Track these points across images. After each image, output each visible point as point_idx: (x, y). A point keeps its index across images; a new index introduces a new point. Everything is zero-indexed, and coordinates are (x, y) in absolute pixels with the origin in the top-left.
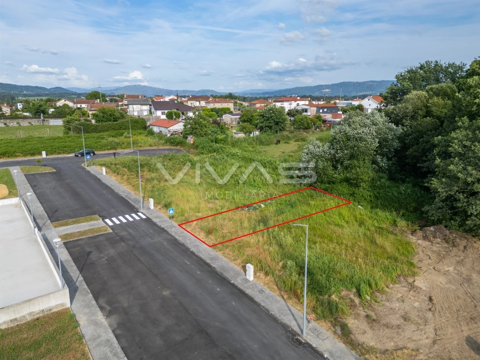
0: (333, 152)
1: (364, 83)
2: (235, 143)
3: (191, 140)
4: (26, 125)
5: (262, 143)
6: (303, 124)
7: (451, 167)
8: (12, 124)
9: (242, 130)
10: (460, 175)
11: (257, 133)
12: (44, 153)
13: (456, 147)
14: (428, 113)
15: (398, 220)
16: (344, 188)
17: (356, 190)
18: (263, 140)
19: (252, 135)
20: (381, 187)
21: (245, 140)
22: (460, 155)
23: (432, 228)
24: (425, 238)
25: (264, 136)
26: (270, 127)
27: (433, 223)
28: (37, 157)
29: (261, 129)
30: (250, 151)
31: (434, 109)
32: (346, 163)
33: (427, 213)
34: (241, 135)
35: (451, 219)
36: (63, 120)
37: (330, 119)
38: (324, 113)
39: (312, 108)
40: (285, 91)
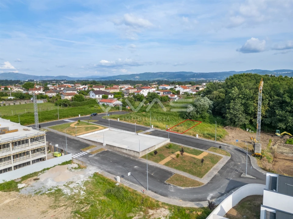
0: (196, 109)
1: (157, 73)
3: (128, 107)
4: (23, 103)
7: (231, 111)
8: (16, 103)
10: (233, 113)
12: (80, 115)
13: (231, 107)
14: (219, 98)
15: (219, 126)
16: (201, 119)
17: (205, 120)
20: (212, 118)
22: (232, 108)
23: (227, 126)
24: (226, 129)
27: (228, 125)
28: (77, 117)
31: (221, 97)
32: (200, 112)
33: (226, 123)
35: (231, 124)
36: (44, 101)
37: (170, 97)
38: (166, 94)
39: (161, 92)
40: (113, 77)
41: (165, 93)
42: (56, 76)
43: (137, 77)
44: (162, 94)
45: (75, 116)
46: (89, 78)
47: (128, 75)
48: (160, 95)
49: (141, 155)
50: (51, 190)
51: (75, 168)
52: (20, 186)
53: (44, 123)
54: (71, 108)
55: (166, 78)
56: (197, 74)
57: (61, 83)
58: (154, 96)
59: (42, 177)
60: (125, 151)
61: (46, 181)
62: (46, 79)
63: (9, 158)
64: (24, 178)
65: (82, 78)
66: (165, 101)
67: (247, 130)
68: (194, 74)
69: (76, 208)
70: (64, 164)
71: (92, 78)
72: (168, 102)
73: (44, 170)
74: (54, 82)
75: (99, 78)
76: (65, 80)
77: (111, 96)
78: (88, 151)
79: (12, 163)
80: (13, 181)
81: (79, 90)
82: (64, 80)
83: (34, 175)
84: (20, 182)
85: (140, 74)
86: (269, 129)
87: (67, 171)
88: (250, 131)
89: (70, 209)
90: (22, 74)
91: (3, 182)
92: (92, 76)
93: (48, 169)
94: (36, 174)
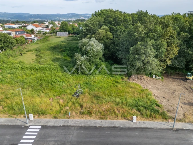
15: (123, 77)
23: (133, 76)
37: (26, 38)
38: (19, 34)
39: (13, 32)
41: (17, 33)
44: (15, 34)
48: (12, 35)
56: (33, 15)
58: (4, 39)
66: (23, 44)
67: (154, 77)
68: (31, 15)
72: (26, 45)
86: (172, 72)
88: (157, 77)
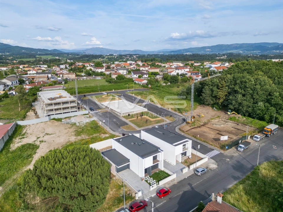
2: (163, 87)
3: (150, 86)
5: (171, 87)
6: (184, 80)
9: (165, 83)
11: (169, 83)
12: (113, 90)
18: (171, 86)
19: (168, 84)
21: (165, 86)
25: (172, 85)
26: (174, 82)
29: (171, 82)
30: (168, 90)
34: (164, 84)
36: (101, 78)
40: (183, 50)
41: (193, 74)
42: (131, 50)
43: (209, 50)
45: (110, 90)
46: (160, 52)
47: (199, 48)
48: (188, 75)
49: (122, 115)
50: (73, 123)
51: (87, 117)
52: (63, 120)
53: (91, 94)
54: (113, 84)
55: (242, 51)
57: (133, 57)
59: (72, 119)
60: (116, 113)
61: (72, 120)
62: (123, 54)
63: (61, 109)
64: (65, 118)
65: (153, 52)
67: (214, 109)
69: (77, 129)
70: (84, 115)
71: (163, 52)
73: (75, 116)
74: (128, 57)
75: (169, 52)
76: (138, 54)
77: (147, 75)
78: (100, 111)
79: (62, 111)
80: (61, 118)
81: (130, 69)
82: (136, 55)
83: (69, 118)
84: (63, 119)
85: (212, 46)
87: (83, 118)
88: (216, 109)
89: (75, 129)
90: (106, 49)
91: (57, 118)
92: (163, 49)
93: (76, 116)
94: (71, 117)
